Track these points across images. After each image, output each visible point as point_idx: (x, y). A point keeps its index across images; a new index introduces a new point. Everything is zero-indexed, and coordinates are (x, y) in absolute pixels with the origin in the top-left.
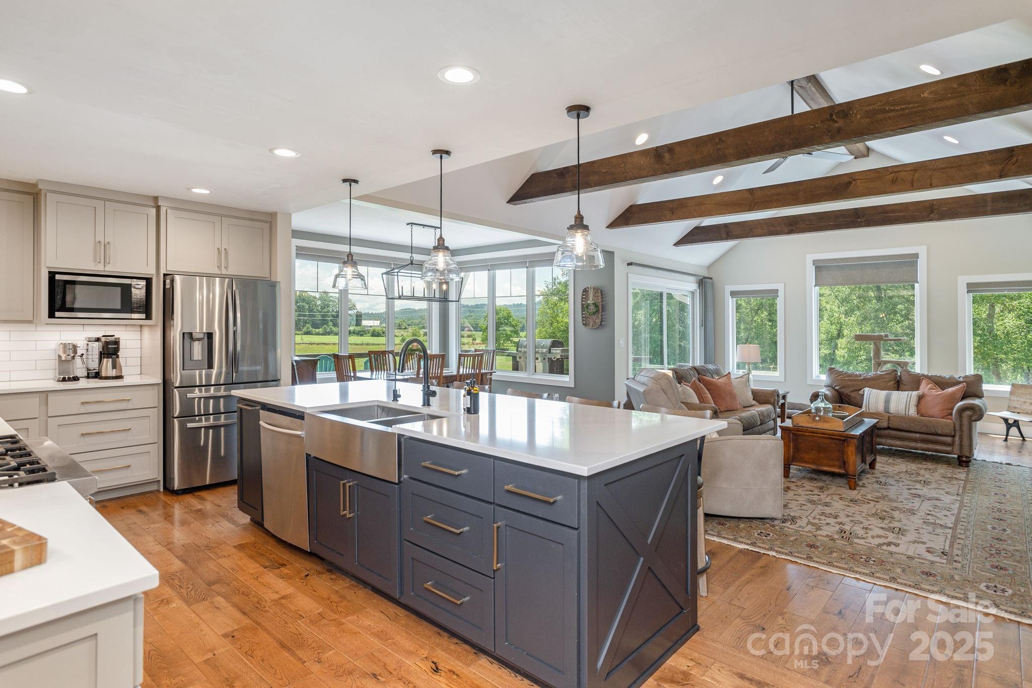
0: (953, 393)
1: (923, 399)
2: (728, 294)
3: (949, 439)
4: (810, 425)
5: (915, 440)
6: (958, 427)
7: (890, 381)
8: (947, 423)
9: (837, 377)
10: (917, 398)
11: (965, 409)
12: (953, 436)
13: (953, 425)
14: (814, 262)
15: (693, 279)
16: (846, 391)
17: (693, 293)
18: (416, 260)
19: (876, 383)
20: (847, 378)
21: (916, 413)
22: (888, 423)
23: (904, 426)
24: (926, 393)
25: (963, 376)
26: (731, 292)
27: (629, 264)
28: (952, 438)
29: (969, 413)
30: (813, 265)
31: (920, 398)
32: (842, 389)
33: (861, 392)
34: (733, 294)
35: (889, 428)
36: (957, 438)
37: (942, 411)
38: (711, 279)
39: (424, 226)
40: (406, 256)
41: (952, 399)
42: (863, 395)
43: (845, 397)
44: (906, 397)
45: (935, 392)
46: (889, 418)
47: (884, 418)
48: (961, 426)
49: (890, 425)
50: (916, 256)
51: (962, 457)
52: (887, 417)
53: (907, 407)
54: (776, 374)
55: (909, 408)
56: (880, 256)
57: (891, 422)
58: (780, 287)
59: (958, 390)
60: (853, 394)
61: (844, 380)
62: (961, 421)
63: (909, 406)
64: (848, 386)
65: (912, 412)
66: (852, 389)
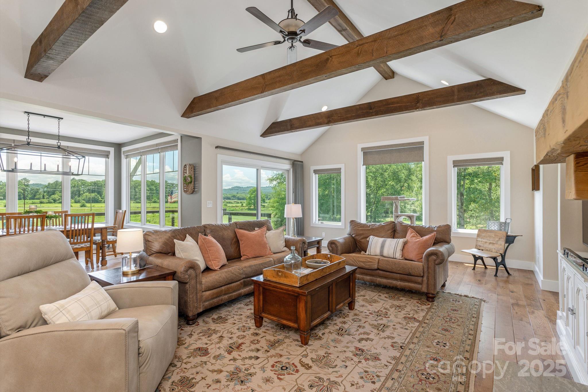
0: (426, 240)
1: (406, 245)
2: (312, 171)
3: (419, 279)
4: (274, 280)
5: (396, 279)
6: (426, 270)
7: (388, 230)
8: (419, 265)
9: (355, 227)
10: (402, 244)
11: (430, 255)
12: (423, 277)
13: (422, 267)
14: (363, 149)
15: (287, 162)
16: (358, 238)
17: (288, 171)
18: (62, 146)
19: (378, 232)
20: (360, 229)
21: (401, 256)
22: (378, 265)
23: (389, 268)
24: (409, 240)
25: (438, 226)
26: (314, 170)
27: (217, 147)
28: (422, 278)
29: (434, 257)
30: (362, 151)
31: (405, 244)
32: (356, 237)
33: (368, 239)
34: (316, 172)
35: (378, 269)
36: (425, 278)
37: (418, 254)
38: (302, 162)
39: (44, 116)
40: (54, 142)
41: (425, 245)
42: (369, 241)
43: (358, 242)
44: (395, 242)
45: (415, 239)
46: (379, 261)
47: (374, 261)
48: (428, 268)
49: (379, 267)
50: (422, 143)
51: (429, 293)
52: (377, 260)
53: (395, 252)
54: (339, 224)
55: (396, 252)
56: (401, 144)
57: (379, 264)
58: (342, 166)
59: (430, 238)
60: (363, 240)
61: (358, 230)
62: (428, 264)
63: (396, 251)
64: (361, 235)
65: (398, 255)
66: (362, 237)
